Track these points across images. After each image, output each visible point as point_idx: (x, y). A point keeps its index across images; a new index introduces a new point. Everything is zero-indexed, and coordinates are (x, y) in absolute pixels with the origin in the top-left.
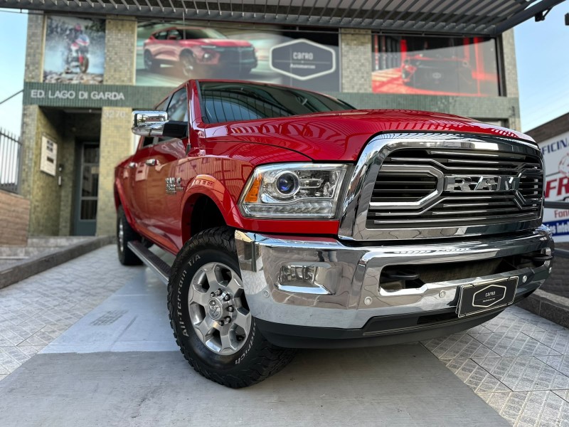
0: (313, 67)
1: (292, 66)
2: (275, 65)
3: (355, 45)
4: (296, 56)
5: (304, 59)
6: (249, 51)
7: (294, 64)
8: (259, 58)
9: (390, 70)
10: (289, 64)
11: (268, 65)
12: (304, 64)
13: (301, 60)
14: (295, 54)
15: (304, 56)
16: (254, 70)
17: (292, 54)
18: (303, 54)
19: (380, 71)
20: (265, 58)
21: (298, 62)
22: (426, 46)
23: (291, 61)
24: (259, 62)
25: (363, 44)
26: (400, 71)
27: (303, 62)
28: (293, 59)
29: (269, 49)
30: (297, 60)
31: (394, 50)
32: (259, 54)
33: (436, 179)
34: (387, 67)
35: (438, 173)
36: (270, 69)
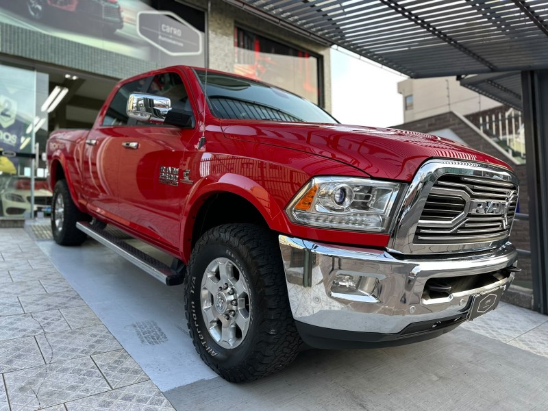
0: (181, 45)
1: (160, 37)
2: (142, 31)
3: (220, 33)
4: (165, 28)
5: (172, 34)
6: (113, 8)
7: (162, 36)
8: (124, 20)
9: (247, 66)
10: (158, 35)
11: (135, 30)
12: (173, 39)
13: (169, 34)
14: (163, 26)
15: (173, 31)
16: (118, 31)
17: (161, 26)
18: (172, 28)
19: (238, 65)
20: (132, 21)
21: (166, 34)
22: (273, 50)
23: (160, 33)
24: (125, 24)
25: (226, 35)
26: (253, 68)
27: (171, 36)
28: (162, 31)
29: (136, 13)
30: (165, 32)
31: (249, 48)
32: (124, 14)
33: (464, 202)
34: (244, 63)
35: (467, 197)
36: (138, 36)
